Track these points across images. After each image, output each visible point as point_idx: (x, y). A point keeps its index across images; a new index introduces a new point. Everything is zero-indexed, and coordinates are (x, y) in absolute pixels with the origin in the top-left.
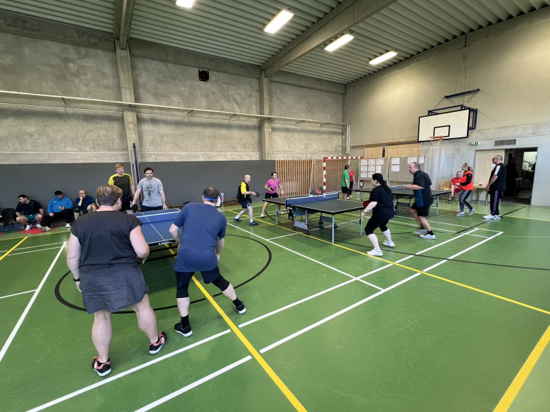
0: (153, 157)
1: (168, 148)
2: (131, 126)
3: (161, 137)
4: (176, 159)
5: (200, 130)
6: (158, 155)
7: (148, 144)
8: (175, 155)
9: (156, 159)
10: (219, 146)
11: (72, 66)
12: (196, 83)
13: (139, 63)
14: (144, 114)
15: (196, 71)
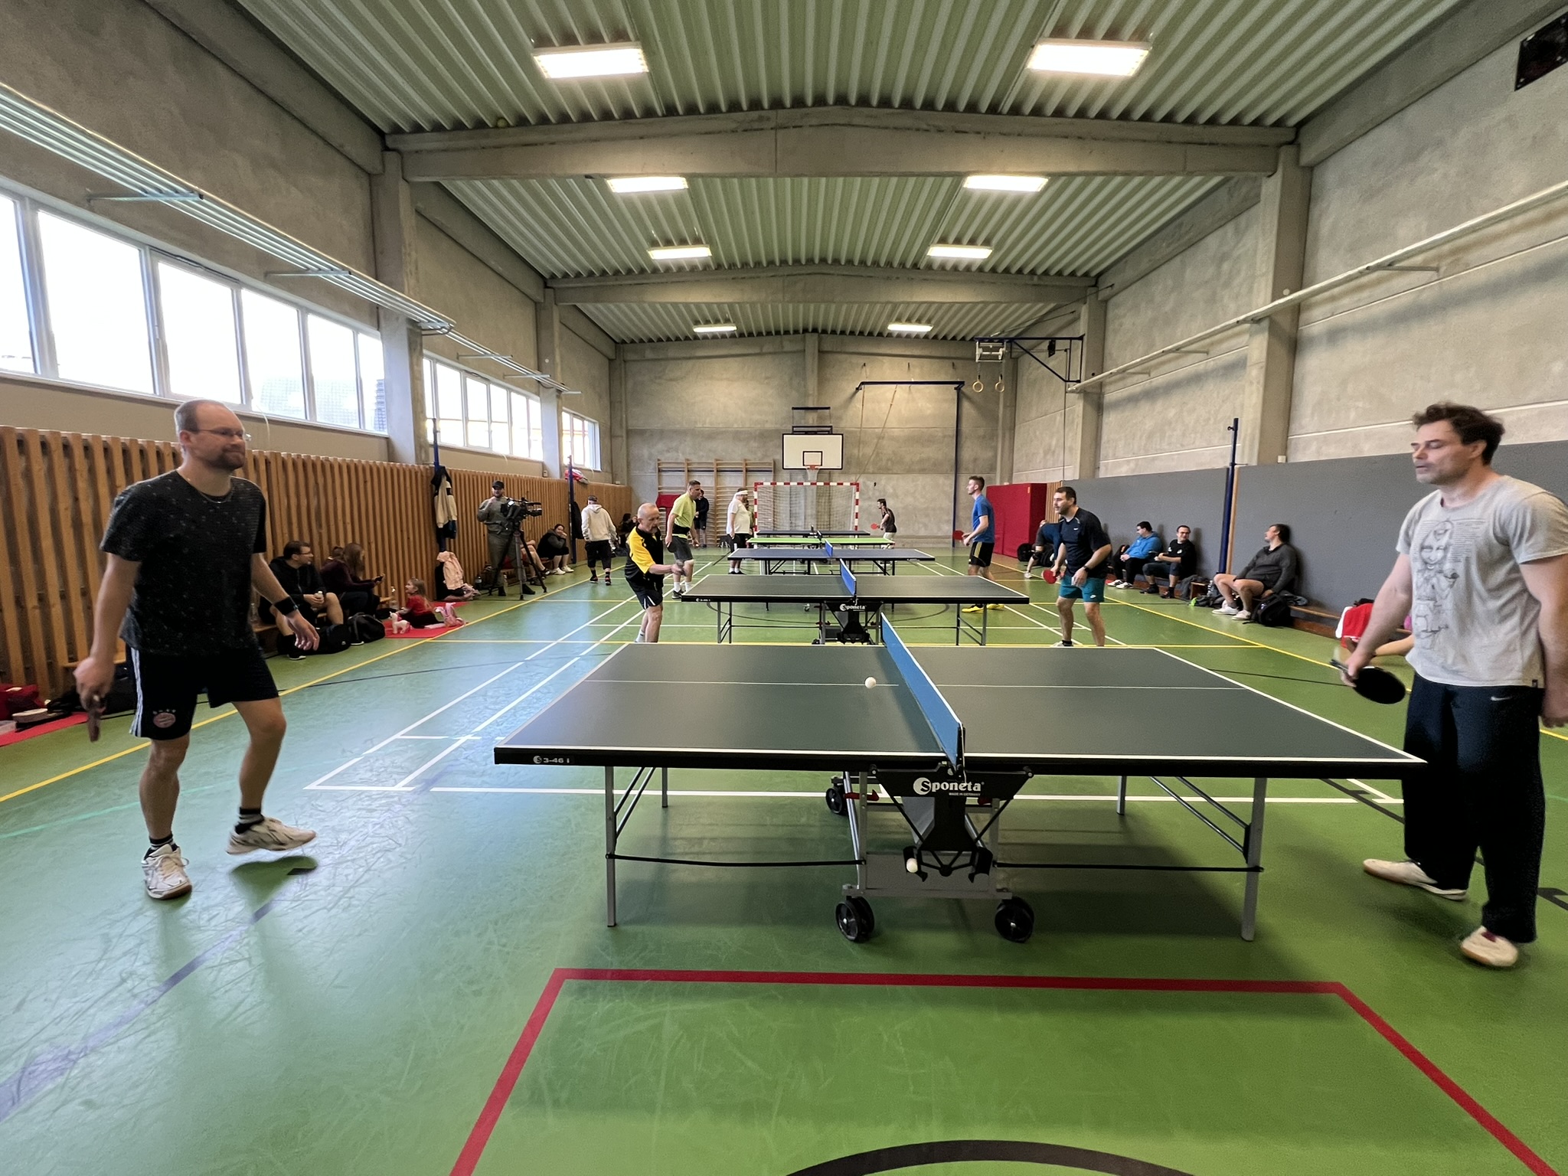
0: (1314, 447)
1: (1353, 415)
2: (1254, 375)
3: (1343, 382)
4: (1369, 450)
6: (1325, 440)
7: (1309, 411)
8: (1368, 436)
10: (1557, 367)
11: (1226, 266)
12: (1500, 113)
13: (1330, 175)
14: (1316, 323)
15: (1511, 54)
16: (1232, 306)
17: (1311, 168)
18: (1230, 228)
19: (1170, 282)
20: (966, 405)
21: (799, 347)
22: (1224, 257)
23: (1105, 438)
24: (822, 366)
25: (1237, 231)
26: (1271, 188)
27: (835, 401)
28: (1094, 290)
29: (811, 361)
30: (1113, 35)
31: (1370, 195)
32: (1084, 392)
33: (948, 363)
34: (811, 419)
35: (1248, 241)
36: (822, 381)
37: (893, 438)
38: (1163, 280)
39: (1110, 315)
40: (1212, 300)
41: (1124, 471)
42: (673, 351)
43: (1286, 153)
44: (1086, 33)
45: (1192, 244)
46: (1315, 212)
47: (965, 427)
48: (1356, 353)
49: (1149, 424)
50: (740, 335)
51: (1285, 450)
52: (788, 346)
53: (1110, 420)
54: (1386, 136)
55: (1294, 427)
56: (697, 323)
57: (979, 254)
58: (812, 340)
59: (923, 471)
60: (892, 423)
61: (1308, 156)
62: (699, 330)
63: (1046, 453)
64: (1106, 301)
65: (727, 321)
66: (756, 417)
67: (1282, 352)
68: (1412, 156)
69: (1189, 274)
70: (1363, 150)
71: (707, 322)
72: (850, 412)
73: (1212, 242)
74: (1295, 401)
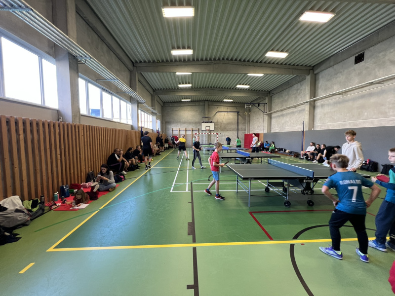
0: (319, 127)
1: (327, 121)
2: (307, 112)
3: (325, 115)
4: (331, 128)
5: (350, 103)
6: (322, 126)
7: (318, 120)
8: (331, 125)
9: (321, 128)
10: (366, 114)
11: (299, 91)
12: (352, 68)
13: (320, 76)
14: (318, 103)
15: (353, 58)
16: (300, 99)
17: (316, 74)
18: (299, 84)
19: (286, 93)
20: (239, 116)
21: (203, 104)
22: (298, 90)
23: (272, 124)
24: (209, 108)
25: (301, 85)
26: (308, 78)
27: (211, 116)
28: (269, 94)
29: (206, 107)
30: (282, 51)
31: (328, 80)
32: (268, 114)
33: (235, 108)
34: (206, 120)
35: (303, 87)
36: (208, 111)
37: (224, 124)
38: (285, 93)
39: (273, 99)
40: (296, 97)
41: (277, 131)
42: (176, 105)
43: (311, 71)
44: (277, 51)
45: (291, 86)
46: (317, 83)
47: (239, 121)
48: (327, 109)
49: (283, 122)
50: (191, 101)
51: (313, 128)
52: (201, 104)
53: (273, 121)
54: (330, 69)
55: (315, 123)
56: (183, 99)
57: (247, 87)
58: (206, 102)
59: (230, 131)
60: (224, 120)
61: (315, 72)
62: (183, 100)
63: (258, 127)
64: (271, 96)
65: (189, 99)
66: (194, 119)
67: (312, 108)
68: (336, 74)
69: (290, 92)
70: (326, 72)
71: (185, 99)
72: (215, 118)
73: (295, 86)
74: (315, 118)
